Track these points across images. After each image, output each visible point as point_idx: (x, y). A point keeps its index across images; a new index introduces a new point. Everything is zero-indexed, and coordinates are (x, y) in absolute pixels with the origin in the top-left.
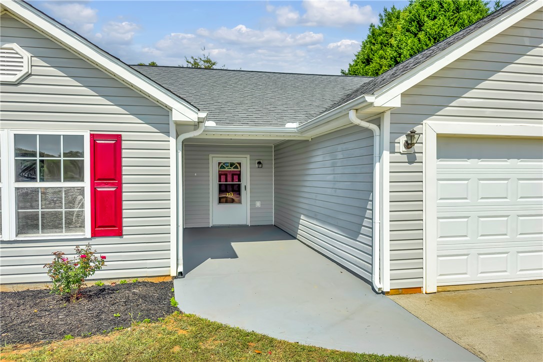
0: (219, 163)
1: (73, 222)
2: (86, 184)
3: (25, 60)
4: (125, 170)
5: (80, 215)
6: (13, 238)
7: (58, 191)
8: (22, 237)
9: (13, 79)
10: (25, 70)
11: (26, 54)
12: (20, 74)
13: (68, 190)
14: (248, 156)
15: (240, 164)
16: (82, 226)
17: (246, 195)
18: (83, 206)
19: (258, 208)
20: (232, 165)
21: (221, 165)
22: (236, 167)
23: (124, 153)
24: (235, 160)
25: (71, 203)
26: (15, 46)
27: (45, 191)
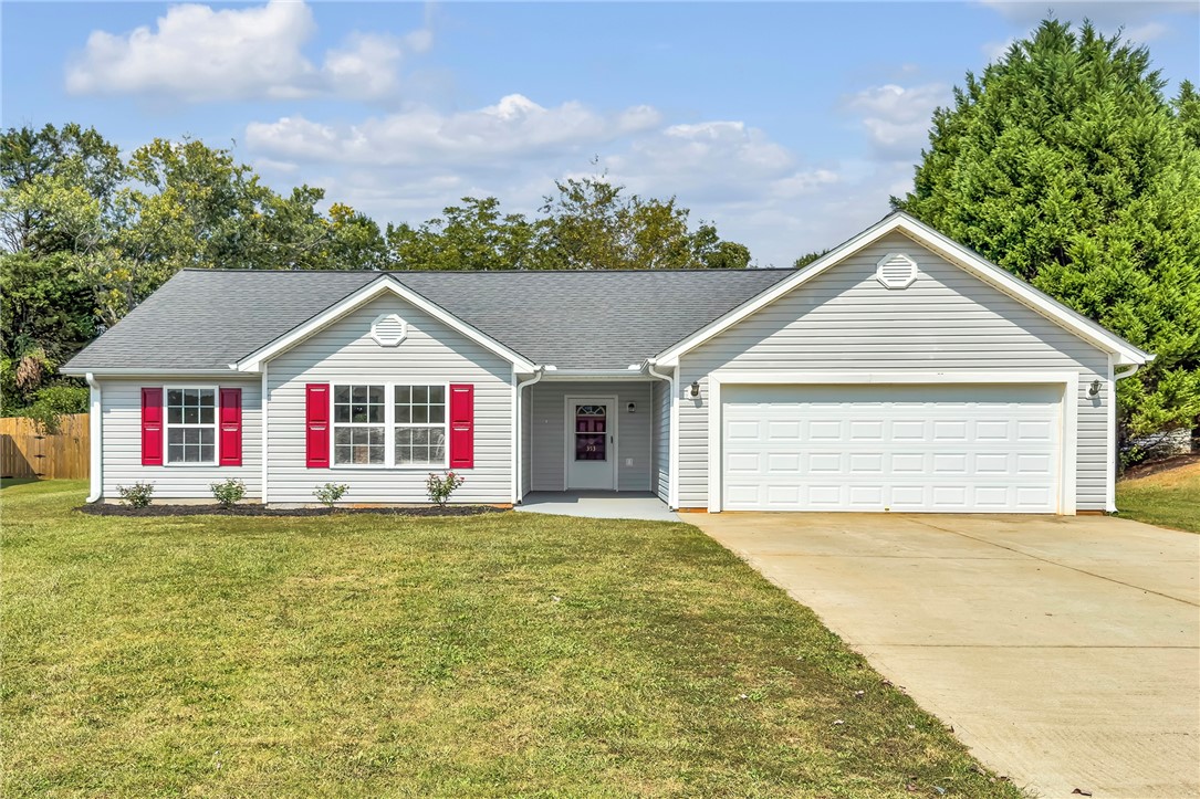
0: (578, 407)
1: (436, 456)
2: (446, 425)
3: (402, 327)
4: (476, 414)
5: (441, 450)
6: (393, 467)
7: (425, 431)
8: (398, 466)
9: (394, 342)
10: (403, 335)
11: (403, 322)
12: (399, 339)
13: (433, 429)
14: (617, 397)
15: (605, 407)
16: (442, 460)
17: (612, 450)
18: (443, 443)
19: (629, 468)
20: (595, 408)
21: (581, 410)
22: (600, 412)
23: (476, 399)
24: (599, 403)
25: (435, 440)
26: (395, 316)
27: (415, 431)
